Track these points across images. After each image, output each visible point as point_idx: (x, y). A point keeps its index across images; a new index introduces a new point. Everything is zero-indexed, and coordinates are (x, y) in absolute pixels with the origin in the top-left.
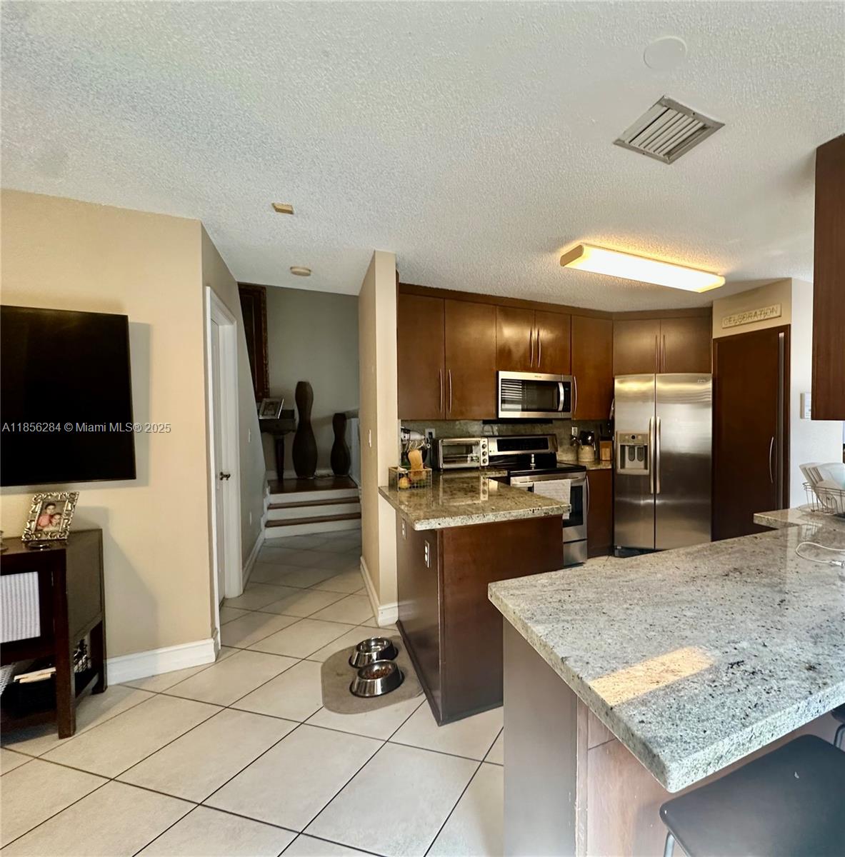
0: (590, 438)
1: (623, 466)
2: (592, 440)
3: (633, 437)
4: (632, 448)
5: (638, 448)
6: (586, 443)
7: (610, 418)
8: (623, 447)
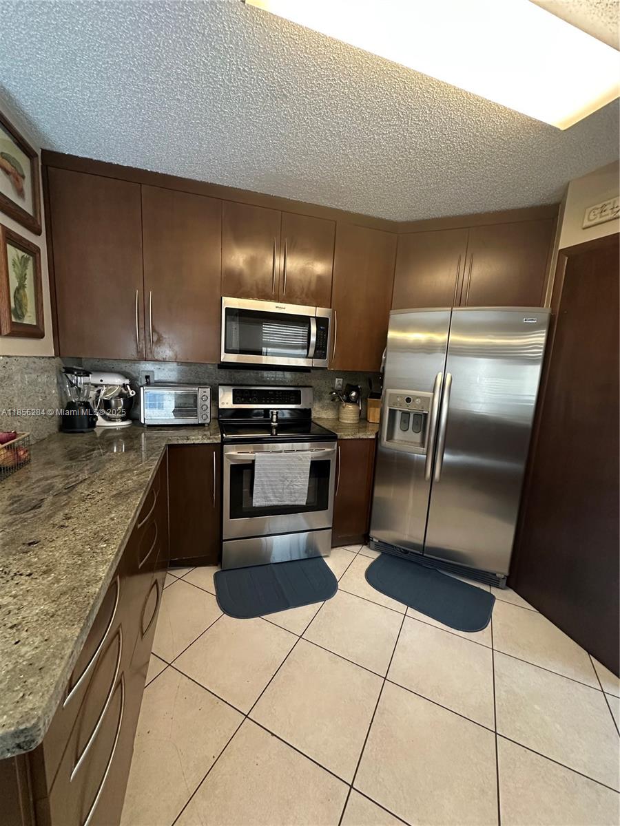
0: (354, 394)
1: (390, 436)
2: (357, 397)
3: (408, 400)
4: (406, 414)
5: (414, 415)
6: (349, 400)
7: (381, 371)
8: (393, 412)
